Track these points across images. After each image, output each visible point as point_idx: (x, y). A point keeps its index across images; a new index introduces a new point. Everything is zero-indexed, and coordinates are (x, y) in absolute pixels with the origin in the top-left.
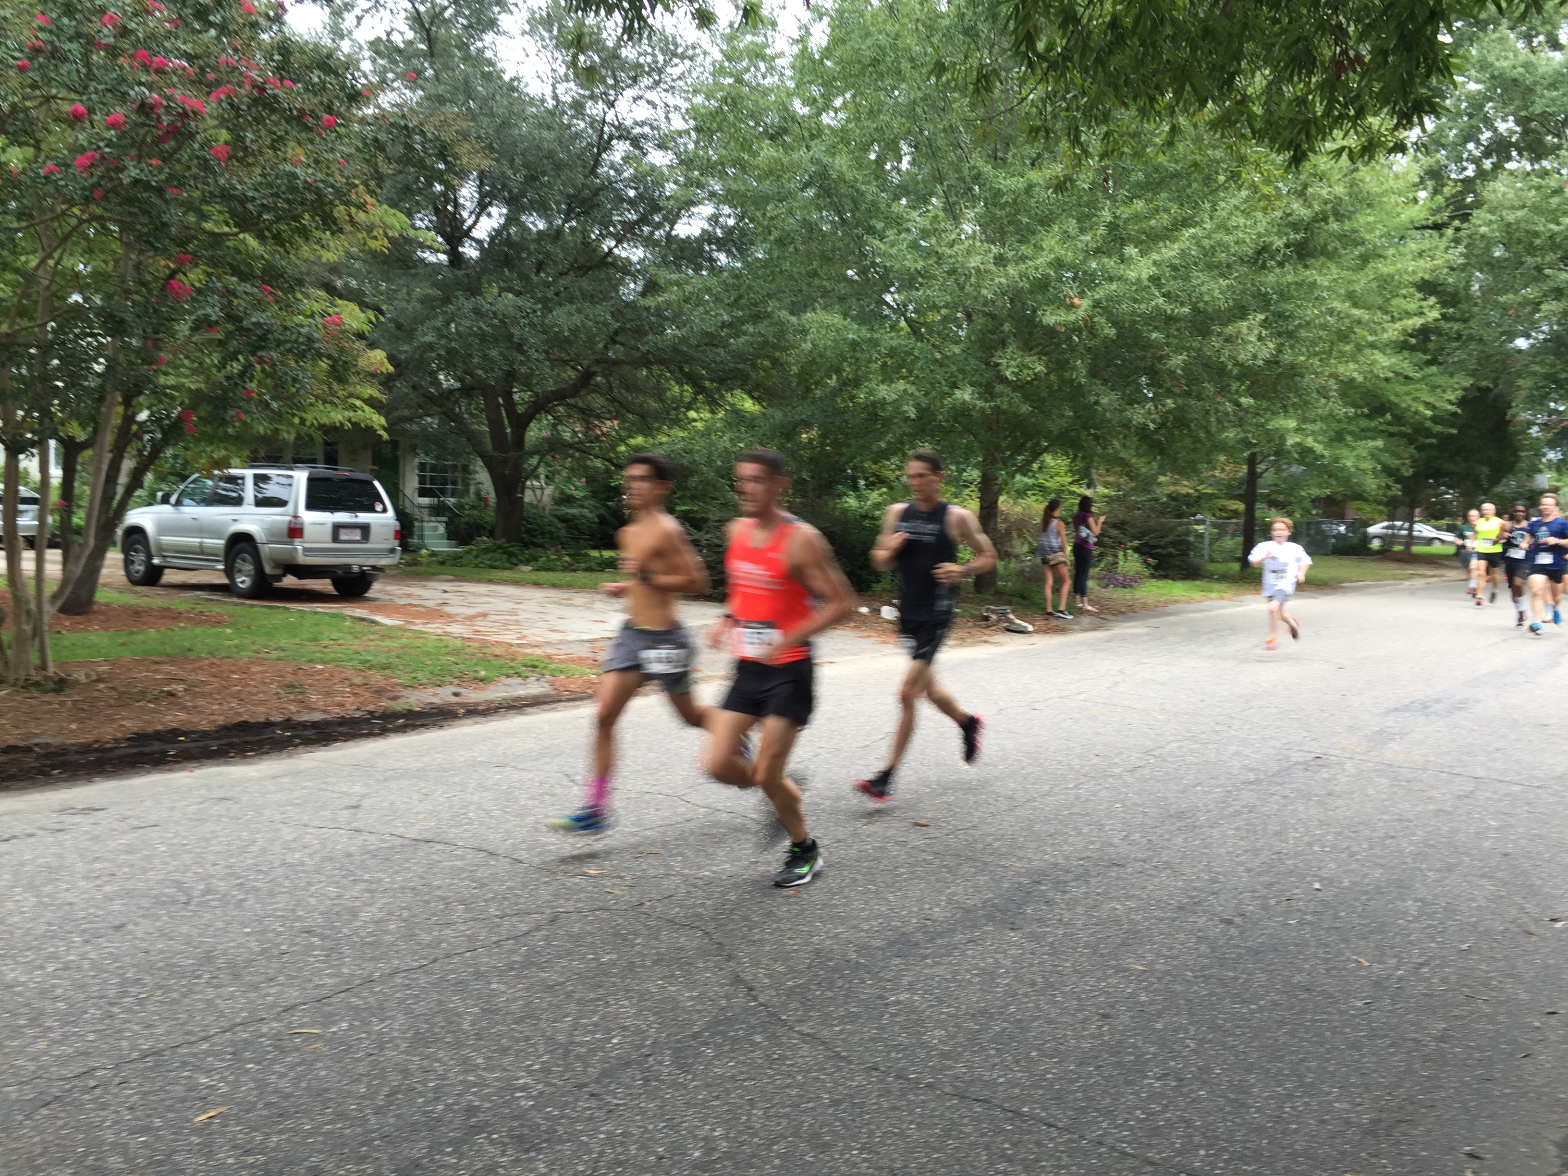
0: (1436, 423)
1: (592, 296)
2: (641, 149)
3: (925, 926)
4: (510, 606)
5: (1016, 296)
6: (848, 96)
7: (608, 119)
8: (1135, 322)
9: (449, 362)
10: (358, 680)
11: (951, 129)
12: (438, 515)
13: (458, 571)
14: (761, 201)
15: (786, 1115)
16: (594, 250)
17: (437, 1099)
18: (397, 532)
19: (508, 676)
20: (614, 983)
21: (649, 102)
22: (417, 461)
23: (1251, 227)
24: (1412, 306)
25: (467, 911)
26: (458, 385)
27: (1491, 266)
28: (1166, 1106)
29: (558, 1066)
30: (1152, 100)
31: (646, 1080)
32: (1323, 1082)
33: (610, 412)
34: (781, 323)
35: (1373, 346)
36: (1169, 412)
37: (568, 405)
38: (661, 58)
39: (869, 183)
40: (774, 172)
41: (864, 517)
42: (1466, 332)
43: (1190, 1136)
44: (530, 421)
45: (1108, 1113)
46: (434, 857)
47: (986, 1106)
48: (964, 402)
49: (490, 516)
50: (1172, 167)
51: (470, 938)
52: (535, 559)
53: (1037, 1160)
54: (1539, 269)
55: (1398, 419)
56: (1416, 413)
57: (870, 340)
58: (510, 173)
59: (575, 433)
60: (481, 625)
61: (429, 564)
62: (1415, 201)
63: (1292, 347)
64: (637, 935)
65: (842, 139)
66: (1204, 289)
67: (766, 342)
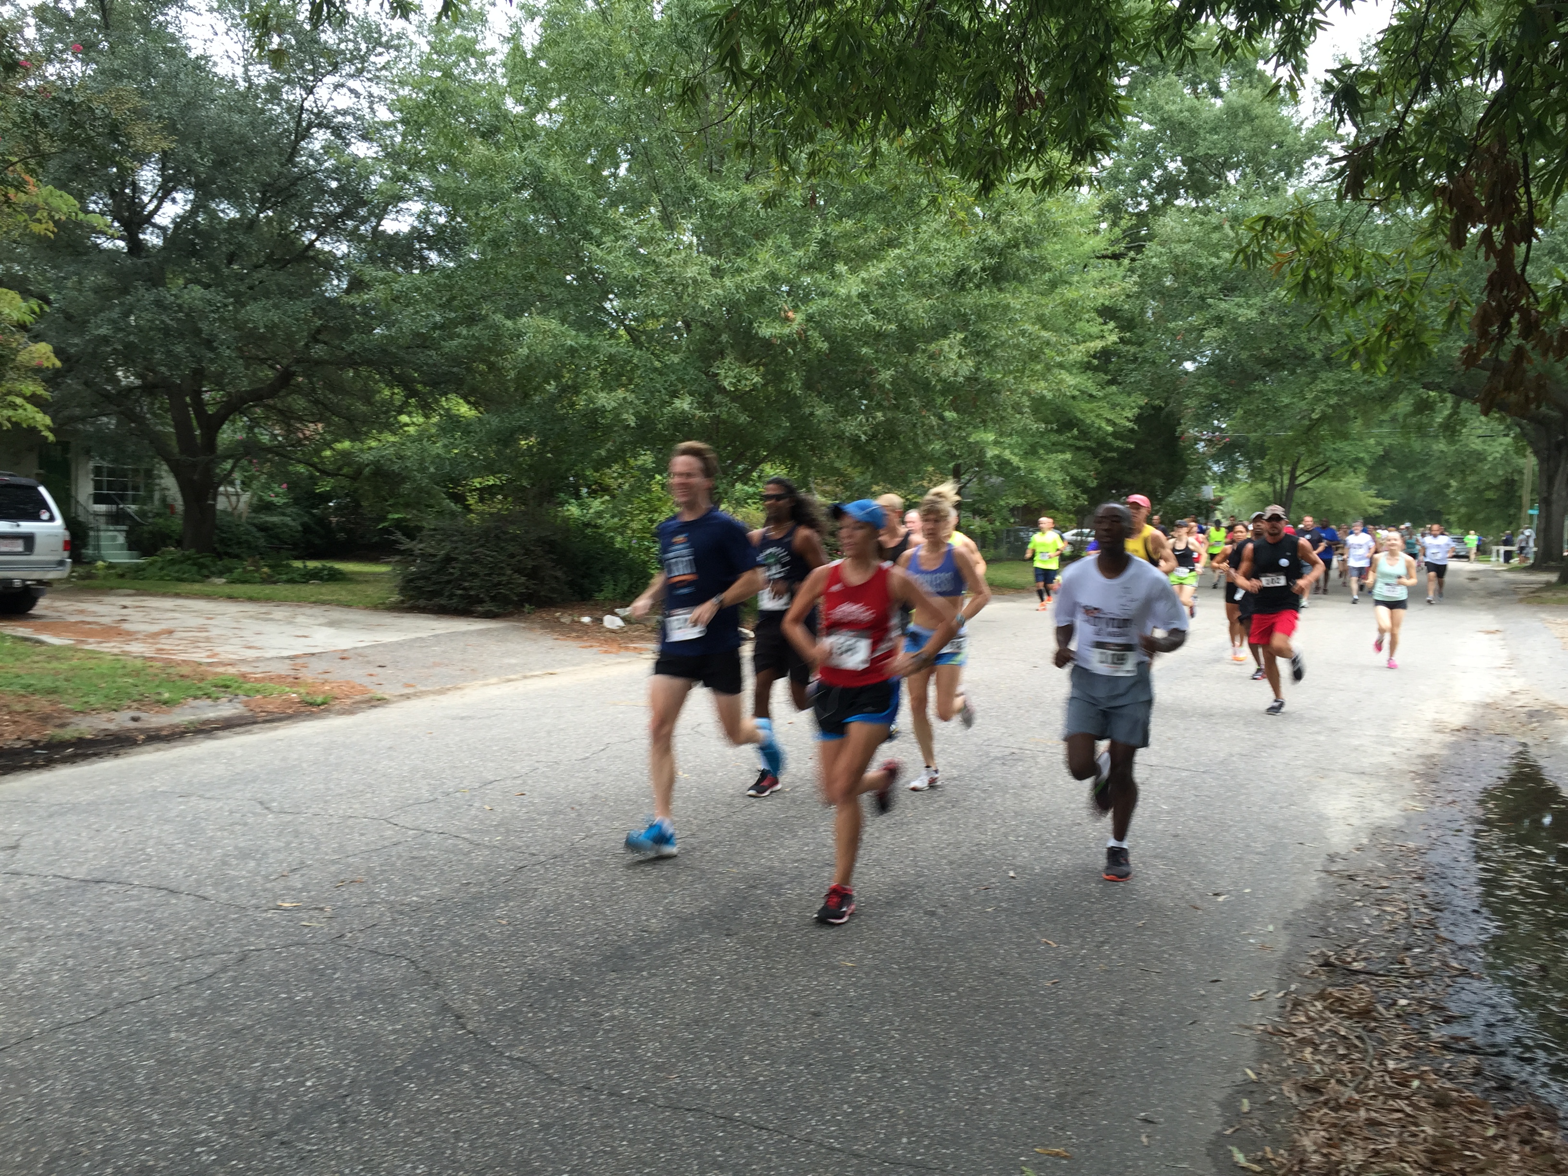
0: (1117, 438)
1: (290, 292)
2: (344, 138)
3: (642, 938)
4: (201, 621)
5: (733, 306)
6: (563, 98)
7: (306, 105)
8: (847, 337)
9: (128, 357)
10: (19, 707)
11: (665, 139)
12: (117, 523)
13: (138, 584)
14: (473, 200)
15: (494, 1145)
16: (293, 243)
17: (106, 1162)
18: (66, 542)
19: (196, 698)
20: (309, 1022)
21: (352, 91)
22: (91, 465)
23: (950, 250)
24: (1095, 330)
25: (142, 955)
26: (138, 382)
27: (1162, 294)
28: (871, 1098)
29: (245, 1115)
30: (853, 123)
31: (343, 1122)
32: (1015, 1062)
33: (313, 414)
34: (498, 328)
35: (1061, 366)
36: (879, 424)
37: (268, 407)
38: (363, 46)
39: (585, 188)
40: (483, 171)
41: (587, 525)
42: (1140, 355)
43: (894, 1126)
44: (222, 423)
45: (817, 1111)
46: (105, 898)
47: (698, 1114)
48: (683, 412)
49: (177, 524)
50: (878, 189)
51: (145, 985)
52: (230, 570)
53: (747, 1164)
54: (1202, 298)
55: (1084, 434)
56: (1099, 428)
57: (588, 346)
58: (196, 156)
59: (275, 436)
60: (166, 643)
61: (105, 578)
62: (1097, 232)
63: (989, 365)
64: (335, 970)
65: (557, 141)
66: (909, 307)
67: (481, 346)
